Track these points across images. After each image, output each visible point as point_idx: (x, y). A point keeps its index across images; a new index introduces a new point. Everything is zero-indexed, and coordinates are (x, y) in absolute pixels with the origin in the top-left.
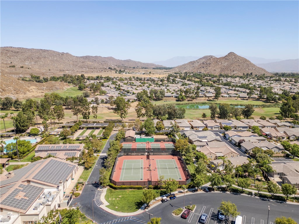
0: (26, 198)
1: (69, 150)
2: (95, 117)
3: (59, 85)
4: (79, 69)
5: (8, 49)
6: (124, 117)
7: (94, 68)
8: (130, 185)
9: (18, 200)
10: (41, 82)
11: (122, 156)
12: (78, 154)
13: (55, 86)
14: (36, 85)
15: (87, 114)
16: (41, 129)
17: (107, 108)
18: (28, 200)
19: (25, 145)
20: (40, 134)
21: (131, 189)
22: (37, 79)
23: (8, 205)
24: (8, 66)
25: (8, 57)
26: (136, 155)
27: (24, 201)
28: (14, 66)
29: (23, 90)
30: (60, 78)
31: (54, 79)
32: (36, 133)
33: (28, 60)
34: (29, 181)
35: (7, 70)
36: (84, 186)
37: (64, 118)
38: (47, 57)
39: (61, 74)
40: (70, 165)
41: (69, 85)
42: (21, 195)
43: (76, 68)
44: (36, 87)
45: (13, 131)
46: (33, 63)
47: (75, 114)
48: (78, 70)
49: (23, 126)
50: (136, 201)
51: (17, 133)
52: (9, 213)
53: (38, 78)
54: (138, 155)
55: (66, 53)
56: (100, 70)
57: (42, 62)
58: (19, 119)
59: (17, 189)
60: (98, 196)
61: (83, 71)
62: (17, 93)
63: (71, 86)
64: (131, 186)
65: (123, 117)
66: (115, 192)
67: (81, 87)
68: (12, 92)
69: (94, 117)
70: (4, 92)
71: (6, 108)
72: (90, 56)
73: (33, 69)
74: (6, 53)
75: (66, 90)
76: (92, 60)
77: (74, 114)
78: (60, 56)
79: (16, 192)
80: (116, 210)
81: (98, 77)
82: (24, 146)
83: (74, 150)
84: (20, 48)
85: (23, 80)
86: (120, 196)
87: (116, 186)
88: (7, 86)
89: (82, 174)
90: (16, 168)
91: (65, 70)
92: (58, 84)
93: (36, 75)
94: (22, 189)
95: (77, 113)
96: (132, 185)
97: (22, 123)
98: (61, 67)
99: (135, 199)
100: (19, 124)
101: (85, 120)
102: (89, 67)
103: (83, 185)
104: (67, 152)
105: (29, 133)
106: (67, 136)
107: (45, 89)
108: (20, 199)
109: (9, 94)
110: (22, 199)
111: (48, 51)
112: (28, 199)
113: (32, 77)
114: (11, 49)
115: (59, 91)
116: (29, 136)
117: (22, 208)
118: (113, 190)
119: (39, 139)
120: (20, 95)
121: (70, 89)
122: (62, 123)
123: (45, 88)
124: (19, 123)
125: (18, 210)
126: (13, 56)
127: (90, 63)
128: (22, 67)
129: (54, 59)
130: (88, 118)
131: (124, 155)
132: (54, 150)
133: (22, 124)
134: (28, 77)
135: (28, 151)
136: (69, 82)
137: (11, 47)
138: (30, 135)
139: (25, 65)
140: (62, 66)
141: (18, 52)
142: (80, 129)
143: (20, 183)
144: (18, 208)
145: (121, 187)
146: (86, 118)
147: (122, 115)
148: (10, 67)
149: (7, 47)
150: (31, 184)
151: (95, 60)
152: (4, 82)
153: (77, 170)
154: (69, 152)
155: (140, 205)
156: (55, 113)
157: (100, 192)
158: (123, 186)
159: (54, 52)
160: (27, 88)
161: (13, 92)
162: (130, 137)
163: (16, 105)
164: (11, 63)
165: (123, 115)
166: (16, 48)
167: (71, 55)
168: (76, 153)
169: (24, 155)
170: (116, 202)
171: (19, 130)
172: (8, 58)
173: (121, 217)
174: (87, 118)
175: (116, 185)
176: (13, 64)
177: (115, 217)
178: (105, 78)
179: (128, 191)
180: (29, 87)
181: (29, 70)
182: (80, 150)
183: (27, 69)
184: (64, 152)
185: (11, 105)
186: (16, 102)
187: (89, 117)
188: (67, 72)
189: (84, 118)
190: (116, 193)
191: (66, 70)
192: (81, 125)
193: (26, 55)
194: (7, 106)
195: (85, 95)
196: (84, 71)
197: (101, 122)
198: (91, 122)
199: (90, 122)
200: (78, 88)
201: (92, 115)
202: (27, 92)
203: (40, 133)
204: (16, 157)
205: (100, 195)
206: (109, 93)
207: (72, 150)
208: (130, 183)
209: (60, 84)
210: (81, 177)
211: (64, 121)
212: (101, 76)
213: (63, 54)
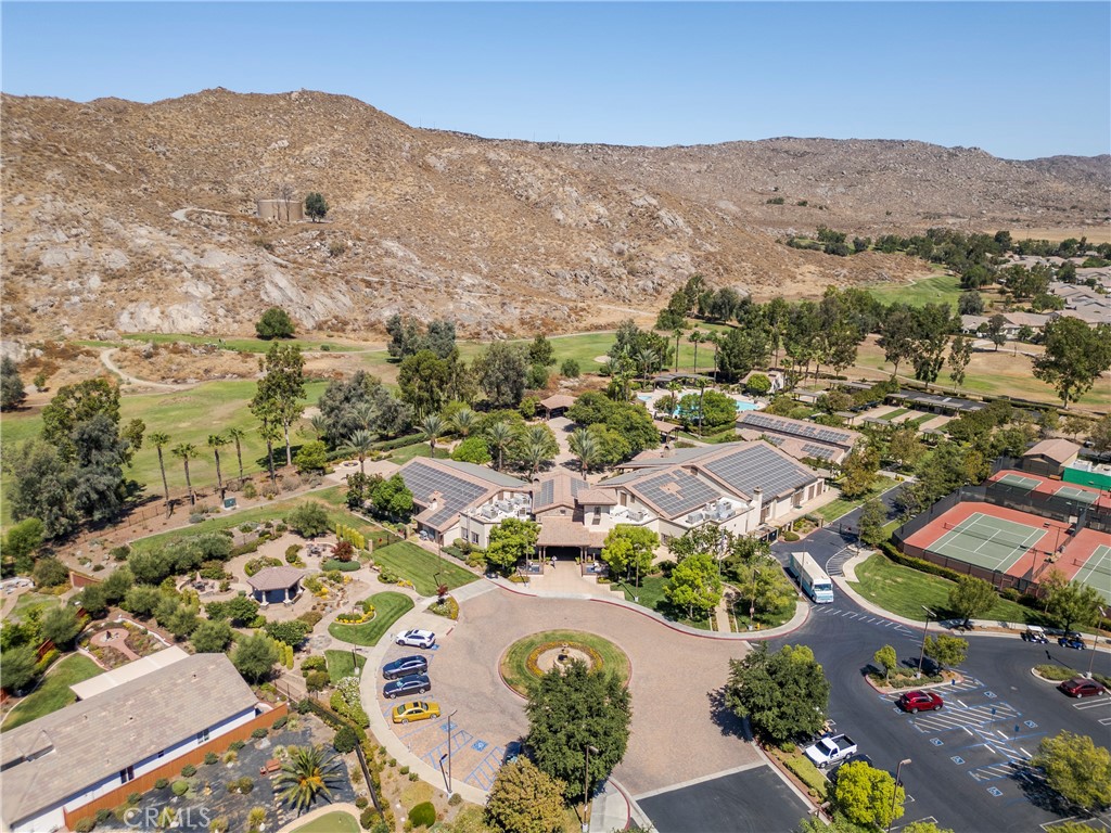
0: (679, 496)
1: (818, 441)
2: (959, 377)
3: (893, 264)
4: (1003, 212)
5: (777, 145)
6: (1075, 397)
7: (1073, 207)
8: (946, 566)
9: (663, 493)
10: (839, 254)
11: (978, 500)
12: (839, 457)
13: (879, 268)
14: (819, 263)
15: (929, 365)
16: (776, 381)
17: (1030, 359)
18: (682, 502)
19: (722, 406)
20: (771, 394)
21: (945, 577)
22: (834, 245)
23: (645, 494)
24: (765, 201)
25: (771, 170)
26: (1031, 513)
27: (673, 500)
28: (779, 201)
29: (776, 274)
30: (914, 241)
31: (888, 245)
32: (761, 390)
33: (828, 180)
34: (695, 469)
35: (756, 214)
36: (817, 528)
37: (853, 366)
38: (892, 165)
39: (921, 229)
40: (800, 470)
41: (929, 269)
42: (672, 488)
43: (991, 206)
44: (817, 269)
45: (711, 374)
46: (840, 189)
47: (893, 358)
48: (997, 214)
49: (736, 367)
50: (937, 605)
51: (718, 382)
52: (643, 508)
53: (839, 239)
54: (1038, 515)
55: (969, 150)
56: (1100, 215)
57: (872, 187)
58: (731, 345)
59: (668, 475)
60: (841, 559)
61: (1018, 220)
62: (758, 282)
63: (940, 273)
64: (947, 569)
65: (1070, 397)
66: (890, 567)
67: (969, 279)
68: (746, 277)
69: (953, 377)
70: (725, 276)
71: (717, 319)
72: (1071, 157)
73: (835, 210)
74: (769, 158)
75: (914, 283)
76: (1075, 173)
77: (888, 358)
78: (943, 161)
79: (666, 479)
80: (868, 598)
81: (1066, 246)
82: (718, 406)
83: (831, 444)
84: (815, 139)
85: (790, 244)
86: (899, 580)
87: (902, 555)
88: (739, 258)
89: (828, 505)
90: (683, 445)
91: (944, 213)
92: (890, 262)
93: (834, 230)
94: (678, 478)
95: (897, 355)
96: (951, 568)
97: (735, 357)
98: (935, 201)
99: (939, 599)
100: (727, 358)
101: (921, 383)
102: (1050, 203)
103: (817, 525)
104: (811, 443)
105: (745, 386)
106: (836, 410)
107: (845, 276)
108: (668, 493)
109: (739, 283)
110: (672, 495)
111: (901, 143)
112: (682, 499)
113: (823, 236)
114: (786, 146)
115: (885, 286)
116: (744, 393)
117: (665, 509)
118: (890, 562)
119: (762, 403)
120: (765, 288)
121: (928, 283)
122: (845, 379)
123: (845, 271)
124: (729, 356)
125: (658, 509)
126: (787, 167)
127: (1060, 187)
128: (804, 204)
129: (915, 174)
130: (933, 380)
131: (986, 501)
132: (780, 432)
133: (734, 360)
134: (811, 234)
135: (726, 422)
136: (937, 259)
137: (789, 138)
138: (746, 391)
139: (814, 195)
140: (937, 198)
141: (803, 154)
142: (887, 402)
143: (678, 467)
144: (660, 506)
145: (915, 562)
146: (925, 378)
147: (1066, 387)
148: (769, 202)
149: (778, 139)
150: (699, 476)
151: (1090, 176)
152: (735, 248)
153: (819, 492)
154: (816, 444)
155: (941, 615)
156: (831, 345)
157: (853, 554)
158: (921, 561)
159: (924, 145)
160: (792, 269)
161: (749, 277)
162: (1043, 456)
163: (742, 313)
164: (776, 189)
165: (1072, 390)
166: (800, 139)
167: (986, 157)
168: (833, 451)
169: (714, 429)
170: (880, 585)
171: (725, 376)
172: (772, 173)
173: (871, 615)
174: (930, 376)
175: (901, 551)
176: (780, 194)
177: (858, 608)
178: (1099, 249)
179: (929, 578)
180: (797, 266)
181: (820, 212)
182: (846, 448)
183: (817, 211)
184: (804, 442)
185: (731, 311)
186: (745, 302)
187: (936, 376)
188: (951, 221)
189: (918, 378)
190: (891, 570)
191: (948, 214)
192: (893, 392)
193: (826, 164)
194: (721, 314)
195: (964, 306)
196: (1022, 217)
197: (971, 397)
198: (936, 392)
199: (933, 391)
200: (959, 282)
201: (947, 370)
202: (788, 280)
203: (772, 390)
204: (695, 428)
205: (846, 559)
206: (1075, 309)
207: (824, 442)
208: (947, 561)
209: (898, 264)
210: (820, 510)
211: (852, 376)
212: (1084, 239)
213: (954, 153)
